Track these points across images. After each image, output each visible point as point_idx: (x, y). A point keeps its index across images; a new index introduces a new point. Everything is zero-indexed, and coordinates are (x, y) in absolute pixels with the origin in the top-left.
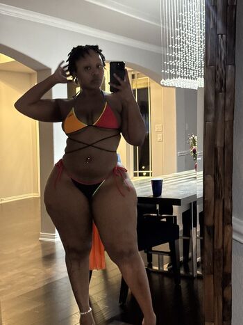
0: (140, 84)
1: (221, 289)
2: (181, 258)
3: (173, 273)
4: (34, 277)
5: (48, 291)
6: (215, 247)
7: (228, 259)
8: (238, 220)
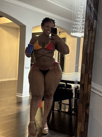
0: (63, 36)
1: (85, 110)
2: (73, 107)
3: (69, 113)
4: (13, 109)
6: (84, 93)
7: (89, 97)
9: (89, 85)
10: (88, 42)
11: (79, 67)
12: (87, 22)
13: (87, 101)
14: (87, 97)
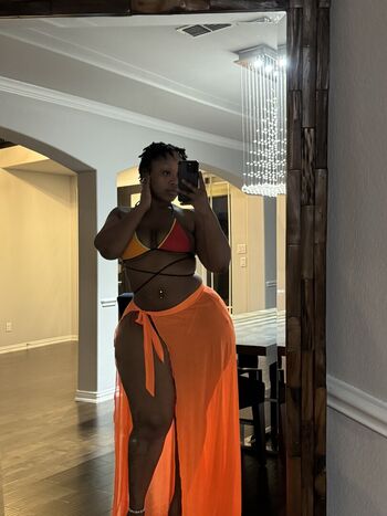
0: (216, 191)
2: (268, 429)
5: (86, 472)
6: (303, 418)
8: (333, 378)
9: (320, 391)
10: (301, 243)
11: (278, 291)
12: (293, 178)
13: (315, 445)
14: (316, 435)
